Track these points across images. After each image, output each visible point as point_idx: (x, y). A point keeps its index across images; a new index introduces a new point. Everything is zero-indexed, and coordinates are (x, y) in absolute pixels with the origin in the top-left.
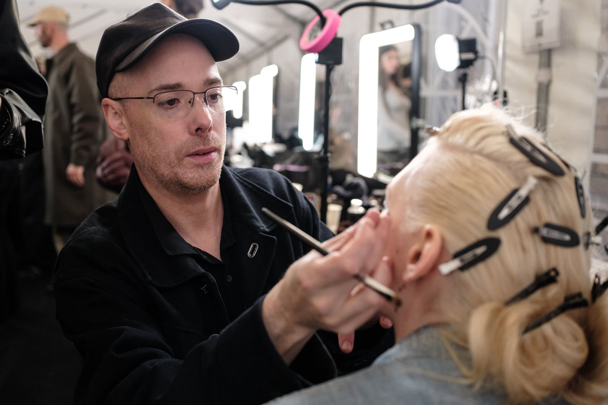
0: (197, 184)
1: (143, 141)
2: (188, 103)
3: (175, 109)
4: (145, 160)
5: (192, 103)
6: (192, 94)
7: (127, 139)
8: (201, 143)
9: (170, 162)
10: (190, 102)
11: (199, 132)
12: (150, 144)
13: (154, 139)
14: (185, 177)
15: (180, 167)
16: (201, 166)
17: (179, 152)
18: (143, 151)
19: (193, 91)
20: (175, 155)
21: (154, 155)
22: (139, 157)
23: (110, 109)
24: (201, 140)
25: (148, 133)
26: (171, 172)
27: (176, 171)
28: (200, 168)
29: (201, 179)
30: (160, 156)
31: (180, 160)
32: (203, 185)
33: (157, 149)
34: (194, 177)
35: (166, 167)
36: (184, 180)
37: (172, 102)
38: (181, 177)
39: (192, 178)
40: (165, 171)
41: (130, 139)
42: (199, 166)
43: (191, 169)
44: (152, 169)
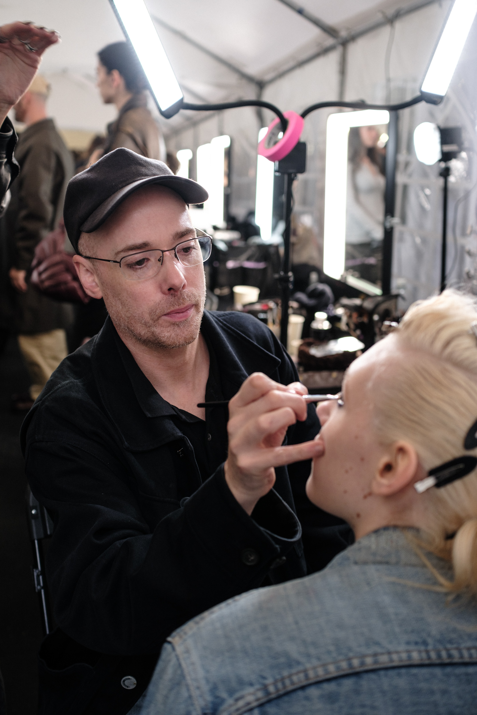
0: (174, 343)
1: (116, 302)
2: (158, 261)
3: (145, 268)
4: (120, 320)
5: (161, 261)
6: (161, 252)
7: (101, 298)
8: (175, 303)
9: (145, 322)
10: (159, 260)
11: (172, 292)
12: (123, 304)
13: (127, 301)
14: (162, 336)
15: (156, 327)
16: (177, 324)
17: (152, 313)
18: (117, 311)
19: (161, 249)
20: (149, 315)
21: (129, 315)
22: (114, 316)
23: (81, 266)
24: (176, 300)
25: (120, 294)
26: (148, 331)
27: (152, 331)
28: (177, 326)
29: (177, 338)
30: (134, 317)
31: (156, 320)
32: (181, 343)
33: (130, 309)
34: (171, 336)
35: (143, 327)
36: (161, 339)
37: (140, 262)
38: (158, 336)
39: (168, 337)
40: (142, 331)
41: (104, 298)
42: (174, 324)
43: (167, 328)
44: (128, 328)
